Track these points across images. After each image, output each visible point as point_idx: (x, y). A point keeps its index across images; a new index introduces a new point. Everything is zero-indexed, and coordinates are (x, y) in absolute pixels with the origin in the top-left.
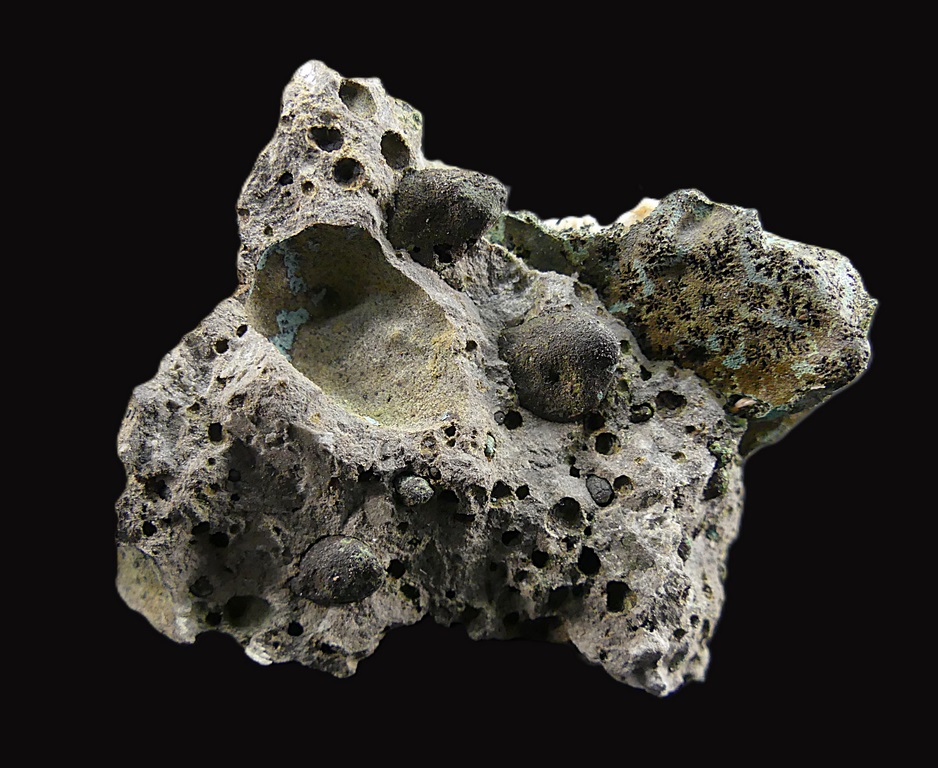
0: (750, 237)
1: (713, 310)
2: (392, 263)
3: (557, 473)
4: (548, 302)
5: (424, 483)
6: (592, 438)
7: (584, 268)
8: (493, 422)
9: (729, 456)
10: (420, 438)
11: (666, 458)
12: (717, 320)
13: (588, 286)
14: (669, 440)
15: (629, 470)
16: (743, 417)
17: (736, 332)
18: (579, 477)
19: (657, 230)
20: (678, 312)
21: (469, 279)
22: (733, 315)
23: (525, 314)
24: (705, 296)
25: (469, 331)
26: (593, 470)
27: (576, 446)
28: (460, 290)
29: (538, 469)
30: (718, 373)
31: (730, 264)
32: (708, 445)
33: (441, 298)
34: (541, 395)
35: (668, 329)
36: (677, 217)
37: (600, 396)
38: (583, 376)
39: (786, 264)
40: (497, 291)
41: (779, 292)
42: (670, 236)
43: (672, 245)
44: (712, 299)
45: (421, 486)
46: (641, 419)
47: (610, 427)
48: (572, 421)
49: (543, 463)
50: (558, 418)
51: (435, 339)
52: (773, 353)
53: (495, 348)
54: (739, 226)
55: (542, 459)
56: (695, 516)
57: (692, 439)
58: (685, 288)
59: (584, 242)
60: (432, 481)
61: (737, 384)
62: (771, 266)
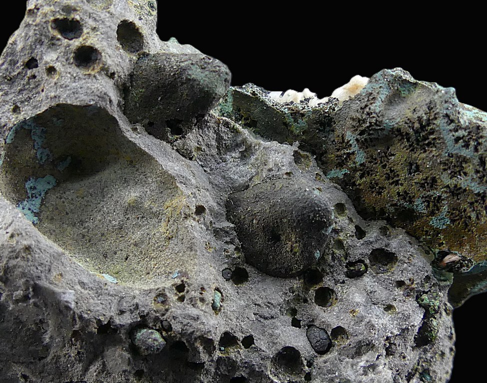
0: (448, 112)
1: (419, 177)
2: (129, 136)
3: (279, 324)
4: (270, 170)
5: (157, 335)
6: (312, 292)
7: (303, 138)
8: (221, 279)
9: (436, 307)
10: (153, 295)
11: (378, 310)
12: (422, 186)
13: (308, 154)
14: (382, 294)
15: (345, 321)
16: (450, 271)
17: (440, 197)
18: (300, 327)
19: (366, 106)
20: (388, 178)
21: (199, 149)
22: (436, 182)
23: (250, 179)
24: (411, 164)
25: (199, 197)
26: (313, 321)
27: (297, 299)
28: (191, 159)
29: (262, 320)
30: (426, 231)
31: (432, 137)
32: (417, 298)
33: (173, 168)
34: (264, 254)
35: (380, 193)
36: (384, 94)
37: (317, 254)
38: (301, 237)
39: (482, 137)
40: (225, 158)
41: (476, 161)
42: (377, 111)
43: (380, 119)
44: (418, 167)
45: (154, 338)
46: (355, 274)
47: (328, 282)
49: (267, 315)
50: (280, 274)
51: (167, 204)
52: (473, 216)
53: (223, 211)
54: (438, 102)
55: (266, 312)
56: (408, 362)
57: (402, 293)
58: (393, 157)
59: (303, 115)
60: (164, 333)
61: (444, 242)
62: (468, 139)
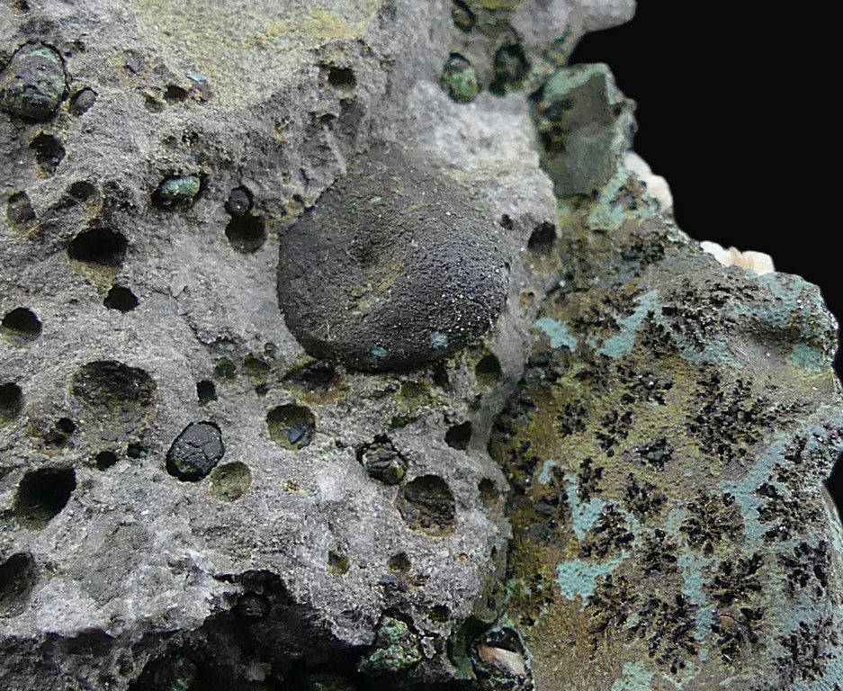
1: (644, 475)
6: (287, 395)
7: (591, 238)
8: (227, 186)
10: (135, 46)
11: (324, 539)
12: (633, 490)
13: (560, 264)
14: (361, 534)
15: (264, 477)
17: (630, 536)
18: (201, 402)
19: (727, 290)
20: (608, 422)
22: (657, 509)
24: (661, 443)
26: (228, 424)
29: (180, 312)
31: (744, 444)
32: (389, 611)
34: (319, 257)
35: (565, 430)
36: (769, 312)
39: (801, 531)
41: (748, 553)
42: (730, 315)
44: (666, 458)
47: (325, 413)
48: (301, 339)
49: (195, 316)
50: (292, 310)
52: (633, 619)
54: (818, 415)
55: (202, 311)
57: (384, 572)
58: (656, 403)
60: (66, 104)
61: (536, 623)
62: (782, 510)
